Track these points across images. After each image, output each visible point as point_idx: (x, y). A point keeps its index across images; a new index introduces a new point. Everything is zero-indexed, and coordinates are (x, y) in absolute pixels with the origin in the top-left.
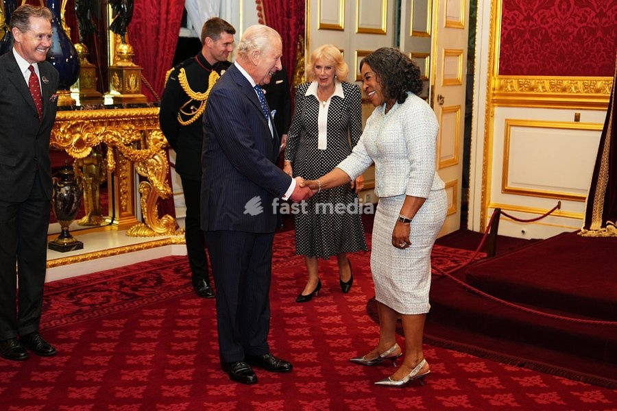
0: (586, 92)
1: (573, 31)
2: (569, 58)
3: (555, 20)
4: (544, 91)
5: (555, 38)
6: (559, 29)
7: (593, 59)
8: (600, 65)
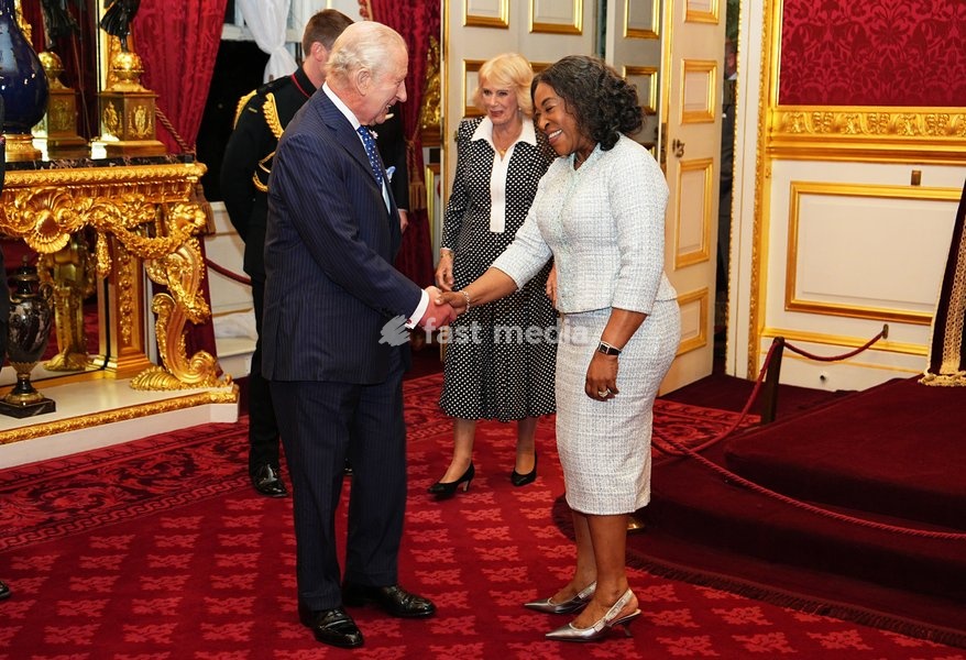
0: (930, 134)
1: (908, 29)
2: (900, 75)
3: (876, 9)
4: (858, 133)
5: (877, 39)
6: (884, 24)
7: (944, 77)
8: (955, 87)
